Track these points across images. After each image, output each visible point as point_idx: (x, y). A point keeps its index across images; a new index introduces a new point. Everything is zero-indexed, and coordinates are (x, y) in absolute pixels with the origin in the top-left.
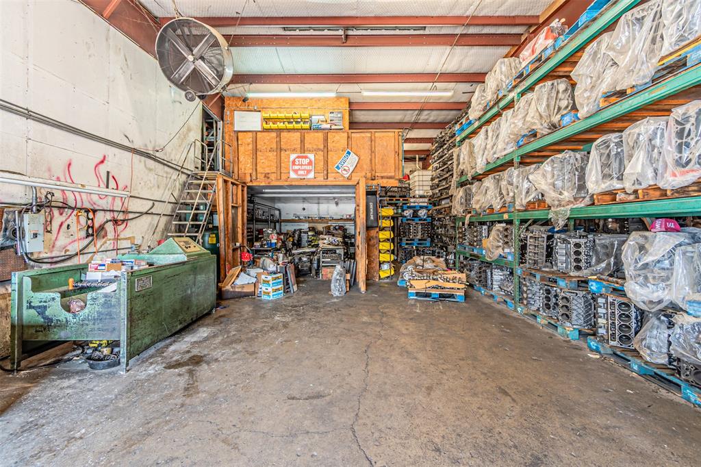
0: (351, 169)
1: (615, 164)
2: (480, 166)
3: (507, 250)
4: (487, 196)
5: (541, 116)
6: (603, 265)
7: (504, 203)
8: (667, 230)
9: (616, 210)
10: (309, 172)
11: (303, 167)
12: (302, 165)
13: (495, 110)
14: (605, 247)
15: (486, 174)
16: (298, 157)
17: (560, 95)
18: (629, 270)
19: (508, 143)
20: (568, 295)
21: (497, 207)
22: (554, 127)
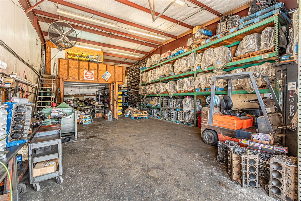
0: (108, 78)
1: (181, 86)
2: (150, 81)
3: (158, 104)
4: (152, 89)
5: (167, 72)
6: (178, 106)
7: (157, 91)
8: (189, 98)
9: (181, 94)
10: (92, 78)
11: (90, 76)
12: (89, 75)
13: (154, 66)
14: (178, 102)
15: (152, 83)
16: (88, 72)
17: (171, 68)
18: (184, 106)
19: (158, 77)
20: (173, 113)
21: (155, 92)
22: (170, 75)
